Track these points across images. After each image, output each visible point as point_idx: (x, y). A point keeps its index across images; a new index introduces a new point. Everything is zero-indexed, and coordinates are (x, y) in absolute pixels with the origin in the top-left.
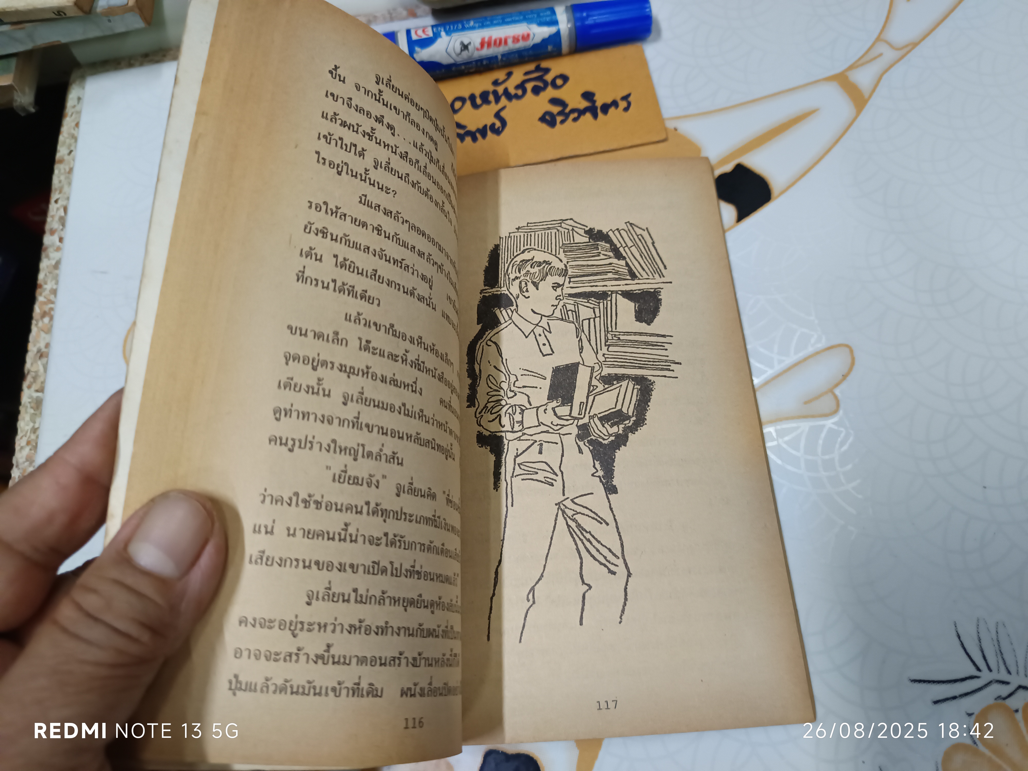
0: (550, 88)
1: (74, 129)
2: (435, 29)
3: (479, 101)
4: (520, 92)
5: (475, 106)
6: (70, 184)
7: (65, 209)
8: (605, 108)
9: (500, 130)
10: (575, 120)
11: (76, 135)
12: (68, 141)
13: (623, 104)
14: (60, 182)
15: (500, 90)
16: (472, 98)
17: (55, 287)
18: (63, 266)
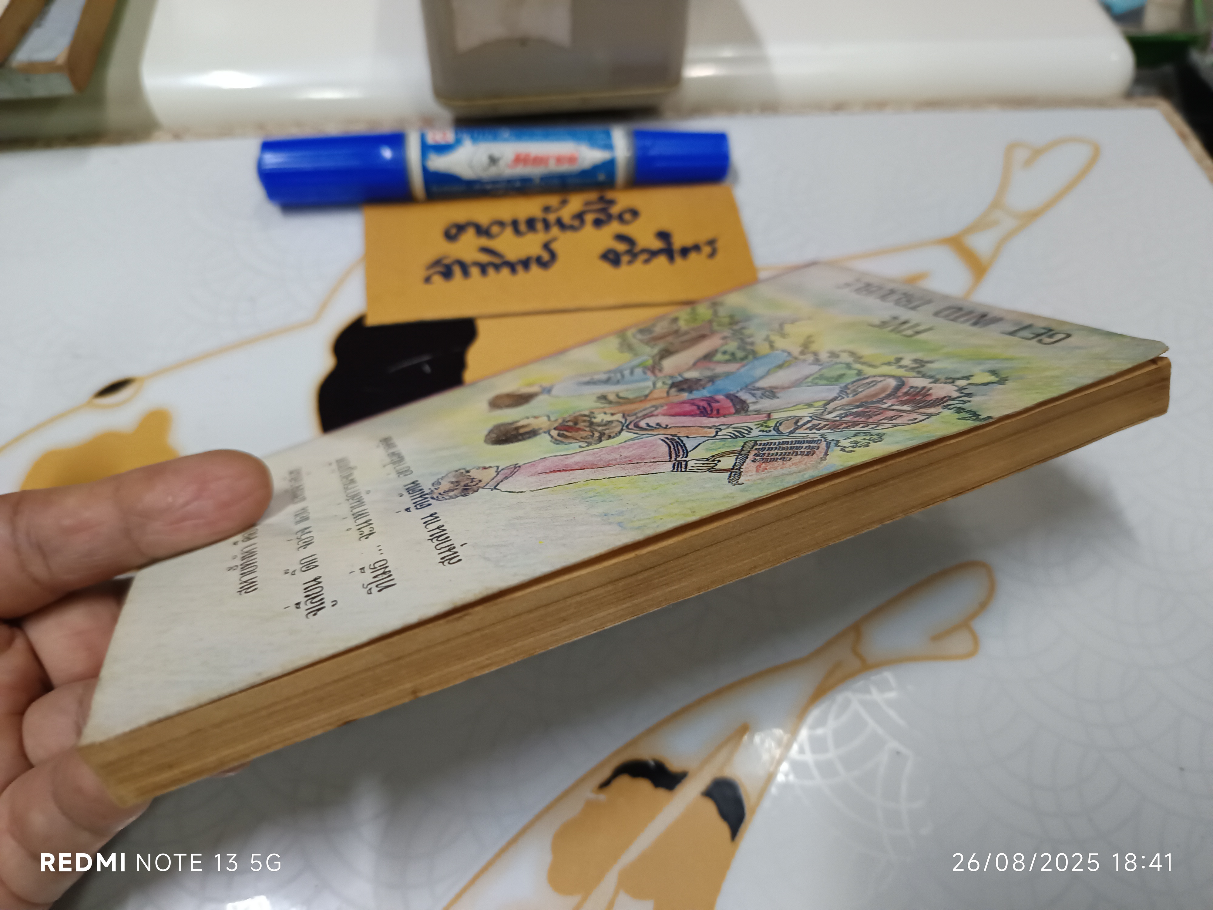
0: (615, 223)
2: (457, 136)
3: (523, 227)
4: (576, 223)
5: (517, 233)
8: (685, 252)
9: (549, 263)
10: (646, 261)
13: (707, 250)
15: (552, 217)
16: (515, 224)
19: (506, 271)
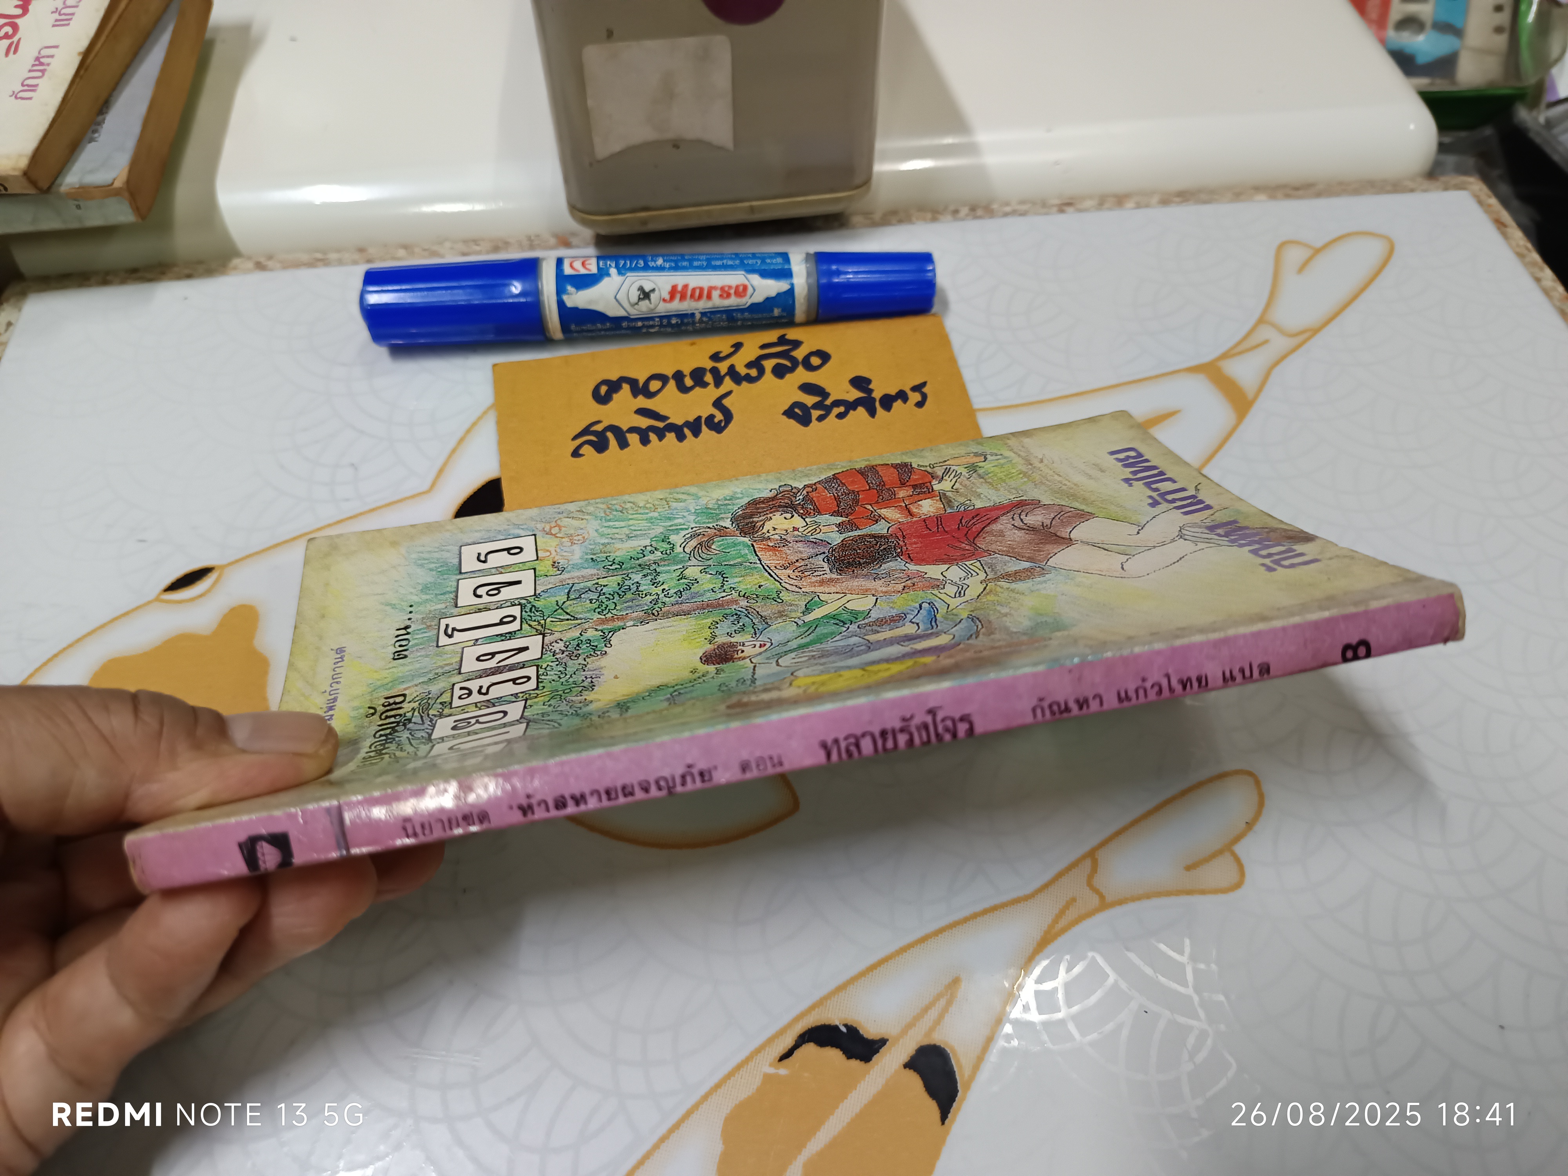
0: (800, 369)
2: (601, 263)
3: (689, 382)
4: (754, 372)
5: (683, 389)
8: (887, 402)
9: (723, 424)
10: (841, 416)
13: (915, 397)
15: (723, 367)
16: (679, 376)
19: (671, 436)
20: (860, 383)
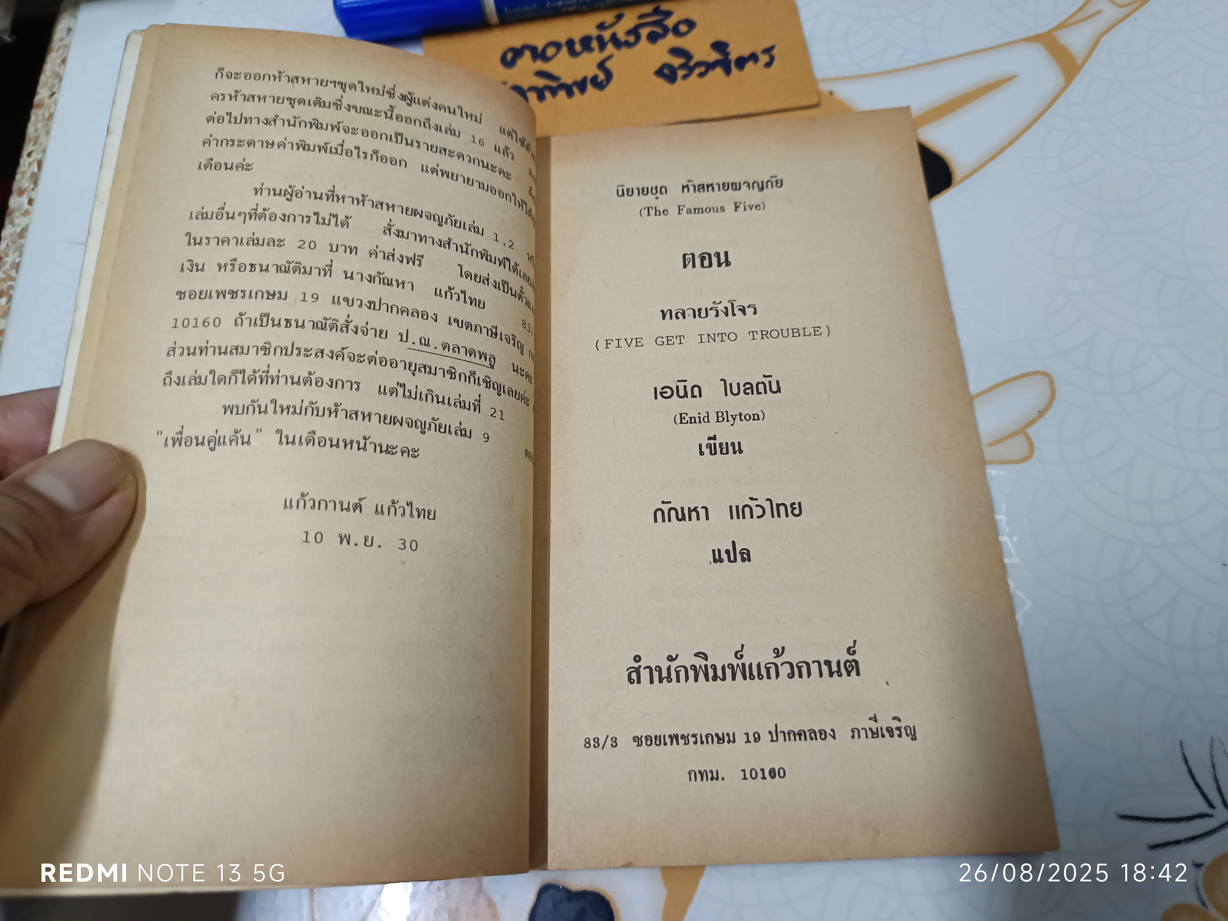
0: (670, 36)
1: (59, 66)
3: (578, 48)
4: (632, 39)
6: (48, 133)
7: (40, 164)
9: (605, 83)
11: (61, 73)
12: (50, 81)
13: (764, 59)
14: (36, 130)
16: (570, 43)
17: (17, 260)
18: (31, 234)
19: (562, 94)
20: (720, 46)
